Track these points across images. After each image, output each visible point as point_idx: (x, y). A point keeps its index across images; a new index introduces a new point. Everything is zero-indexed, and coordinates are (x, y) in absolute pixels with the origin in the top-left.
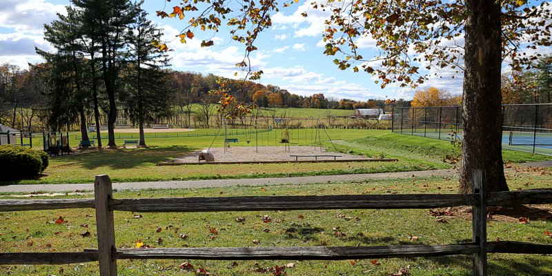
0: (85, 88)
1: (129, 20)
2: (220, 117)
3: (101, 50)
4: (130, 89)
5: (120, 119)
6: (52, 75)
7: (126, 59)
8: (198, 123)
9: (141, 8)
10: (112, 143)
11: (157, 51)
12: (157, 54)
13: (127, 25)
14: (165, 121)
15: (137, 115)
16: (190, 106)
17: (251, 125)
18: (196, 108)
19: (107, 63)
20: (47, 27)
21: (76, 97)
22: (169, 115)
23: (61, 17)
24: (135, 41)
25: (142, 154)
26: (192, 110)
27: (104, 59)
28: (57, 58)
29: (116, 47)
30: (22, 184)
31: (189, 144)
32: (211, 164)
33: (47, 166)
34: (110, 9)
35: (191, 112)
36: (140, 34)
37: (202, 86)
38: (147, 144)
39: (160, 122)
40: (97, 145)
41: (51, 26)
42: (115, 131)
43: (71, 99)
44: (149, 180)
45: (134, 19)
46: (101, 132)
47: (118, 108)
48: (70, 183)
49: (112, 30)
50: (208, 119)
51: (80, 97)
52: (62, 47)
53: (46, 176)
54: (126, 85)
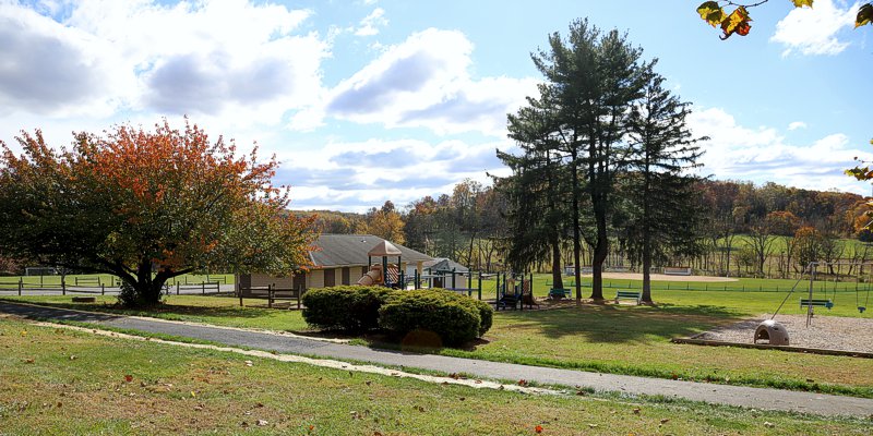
0: (563, 208)
1: (634, 94)
2: (786, 259)
3: (588, 146)
4: (630, 207)
5: (612, 257)
6: (516, 188)
7: (627, 159)
8: (743, 269)
9: (654, 71)
10: (597, 295)
11: (679, 142)
12: (679, 147)
13: (630, 103)
14: (686, 264)
15: (640, 251)
16: (730, 238)
17: (849, 275)
18: (740, 242)
19: (596, 166)
20: (511, 118)
21: (547, 221)
22: (694, 252)
23: (531, 101)
24: (642, 128)
25: (645, 316)
26: (734, 244)
27: (591, 161)
28: (525, 162)
29: (610, 140)
30: (445, 355)
31: (730, 305)
32: (783, 349)
33: (490, 327)
34: (603, 78)
35: (733, 249)
36: (650, 115)
37: (753, 204)
38: (655, 299)
39: (677, 265)
40: (574, 296)
41: (518, 116)
42: (604, 275)
43: (540, 225)
44: (657, 375)
45: (641, 91)
46: (582, 275)
47: (610, 238)
48: (516, 363)
49: (605, 113)
50: (763, 261)
51: (553, 221)
52: (532, 146)
53: (486, 342)
54: (625, 201)
